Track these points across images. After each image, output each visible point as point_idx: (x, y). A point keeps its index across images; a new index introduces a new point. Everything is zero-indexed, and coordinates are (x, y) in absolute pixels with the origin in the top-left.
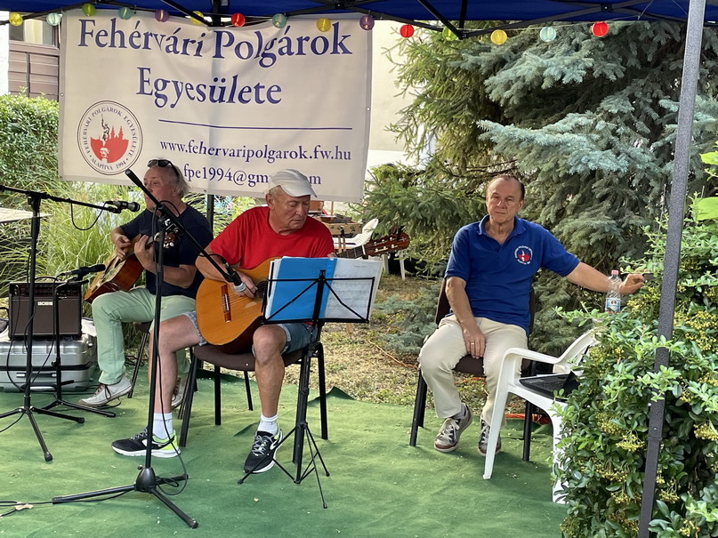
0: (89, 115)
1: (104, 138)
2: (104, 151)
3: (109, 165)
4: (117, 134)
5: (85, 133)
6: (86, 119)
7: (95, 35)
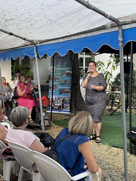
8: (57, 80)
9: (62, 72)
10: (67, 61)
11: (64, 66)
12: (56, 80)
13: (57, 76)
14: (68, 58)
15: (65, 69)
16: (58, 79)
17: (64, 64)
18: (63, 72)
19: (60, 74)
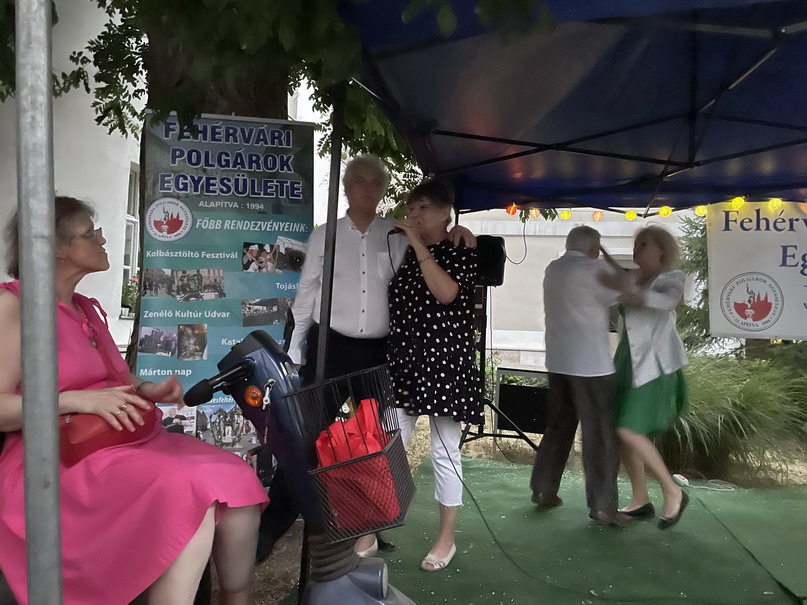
0: (734, 283)
1: (749, 301)
2: (749, 312)
3: (755, 323)
4: (762, 298)
5: (728, 299)
6: (730, 287)
7: (739, 222)
8: (209, 295)
9: (247, 245)
10: (282, 183)
11: (261, 212)
12: (198, 296)
13: (204, 272)
14: (284, 164)
15: (266, 226)
16: (215, 287)
17: (256, 200)
18: (255, 248)
19: (234, 256)
